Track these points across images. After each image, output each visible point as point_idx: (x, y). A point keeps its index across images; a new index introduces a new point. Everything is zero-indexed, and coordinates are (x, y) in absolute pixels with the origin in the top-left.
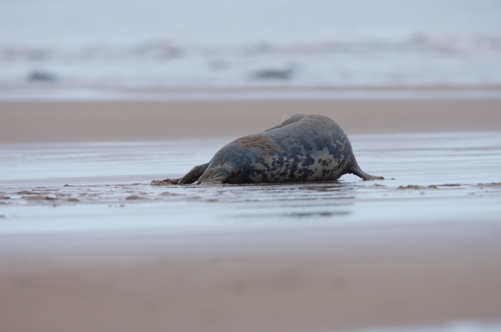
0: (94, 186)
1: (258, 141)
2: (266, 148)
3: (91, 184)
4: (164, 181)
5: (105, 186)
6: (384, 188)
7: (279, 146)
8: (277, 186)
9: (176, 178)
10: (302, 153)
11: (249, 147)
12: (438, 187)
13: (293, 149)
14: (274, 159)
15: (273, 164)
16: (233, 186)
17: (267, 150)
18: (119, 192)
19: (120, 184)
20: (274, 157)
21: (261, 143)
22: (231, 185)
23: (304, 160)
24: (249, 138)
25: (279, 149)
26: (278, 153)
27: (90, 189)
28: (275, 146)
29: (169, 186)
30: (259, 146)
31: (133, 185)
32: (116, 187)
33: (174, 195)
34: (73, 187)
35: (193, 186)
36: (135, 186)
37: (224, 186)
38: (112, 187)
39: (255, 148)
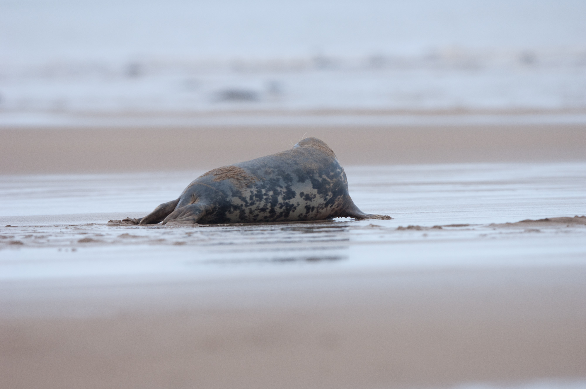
0: (41, 227)
1: (231, 172)
2: (241, 180)
3: (37, 224)
4: (124, 220)
5: (54, 227)
6: (381, 229)
7: (255, 177)
8: (255, 226)
9: (137, 218)
10: (282, 185)
11: (224, 180)
12: (444, 228)
13: (271, 180)
14: (252, 192)
15: (251, 198)
16: (204, 226)
17: (243, 182)
18: (70, 234)
19: (72, 225)
20: (252, 190)
21: (236, 174)
22: (201, 225)
23: (284, 193)
24: (222, 170)
25: (256, 181)
26: (255, 186)
27: (36, 231)
28: (252, 177)
29: (129, 227)
30: (234, 178)
31: (86, 225)
32: (67, 228)
33: (134, 237)
34: (16, 228)
35: (157, 227)
36: (90, 226)
37: (193, 226)
38: (63, 227)
39: (230, 180)
